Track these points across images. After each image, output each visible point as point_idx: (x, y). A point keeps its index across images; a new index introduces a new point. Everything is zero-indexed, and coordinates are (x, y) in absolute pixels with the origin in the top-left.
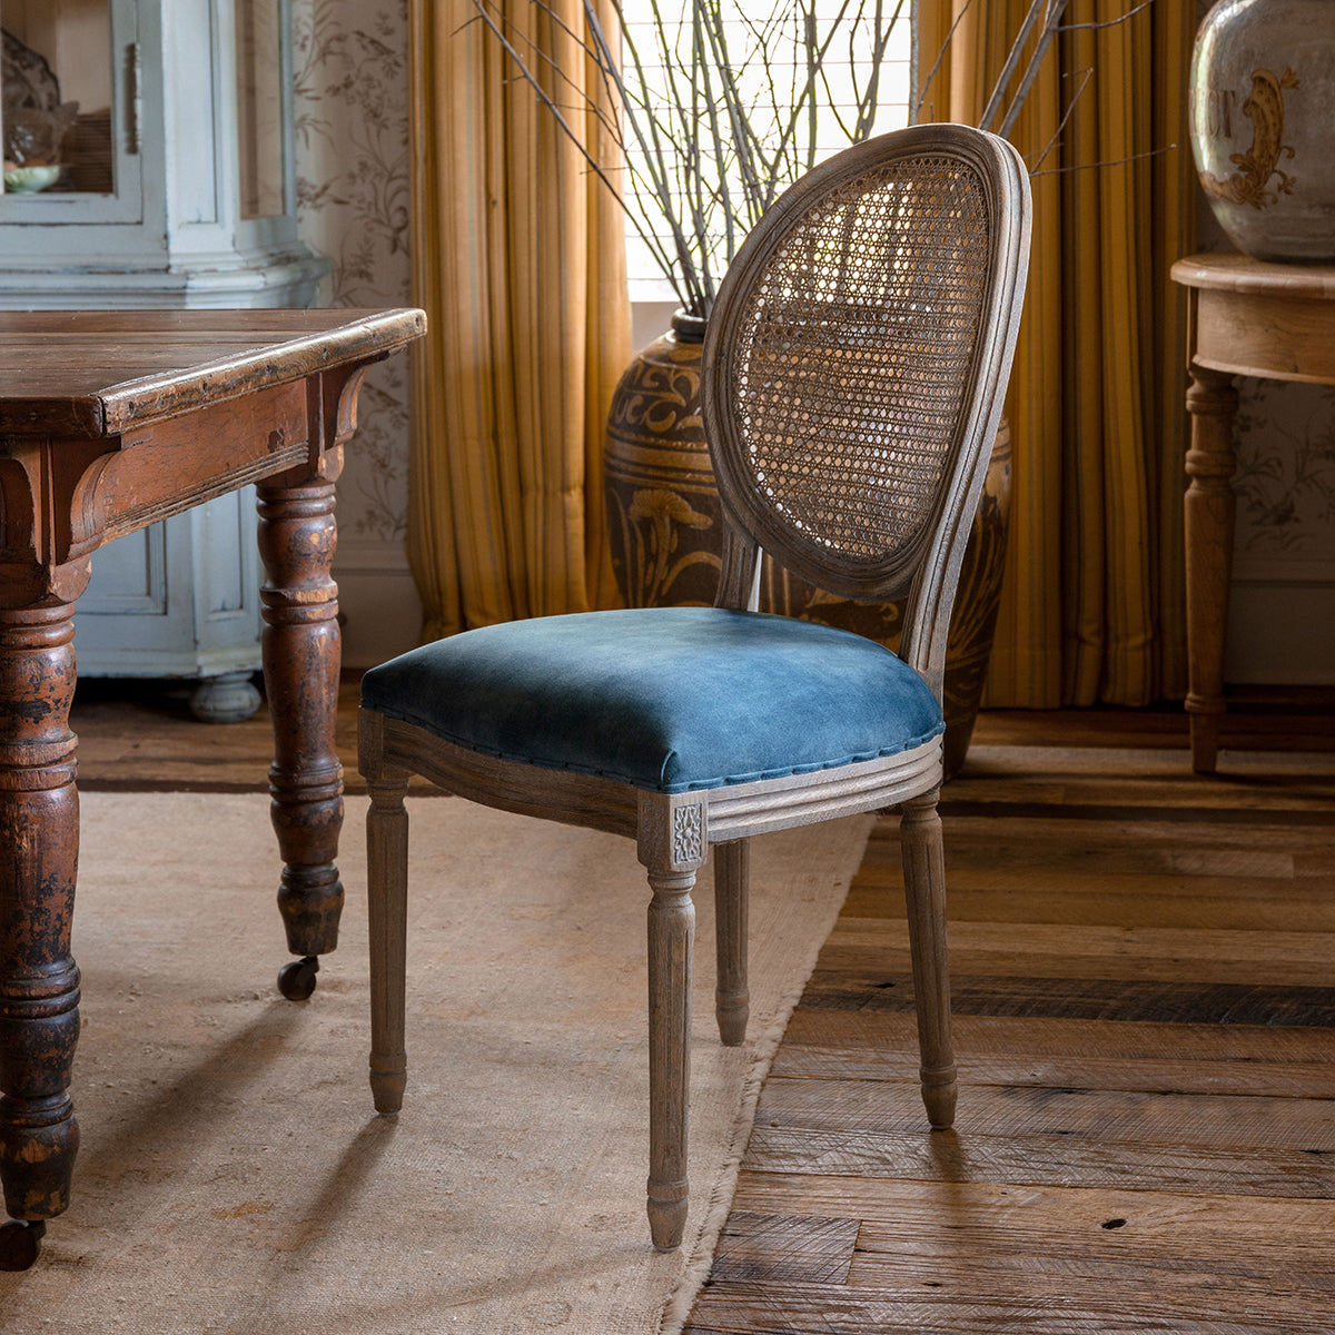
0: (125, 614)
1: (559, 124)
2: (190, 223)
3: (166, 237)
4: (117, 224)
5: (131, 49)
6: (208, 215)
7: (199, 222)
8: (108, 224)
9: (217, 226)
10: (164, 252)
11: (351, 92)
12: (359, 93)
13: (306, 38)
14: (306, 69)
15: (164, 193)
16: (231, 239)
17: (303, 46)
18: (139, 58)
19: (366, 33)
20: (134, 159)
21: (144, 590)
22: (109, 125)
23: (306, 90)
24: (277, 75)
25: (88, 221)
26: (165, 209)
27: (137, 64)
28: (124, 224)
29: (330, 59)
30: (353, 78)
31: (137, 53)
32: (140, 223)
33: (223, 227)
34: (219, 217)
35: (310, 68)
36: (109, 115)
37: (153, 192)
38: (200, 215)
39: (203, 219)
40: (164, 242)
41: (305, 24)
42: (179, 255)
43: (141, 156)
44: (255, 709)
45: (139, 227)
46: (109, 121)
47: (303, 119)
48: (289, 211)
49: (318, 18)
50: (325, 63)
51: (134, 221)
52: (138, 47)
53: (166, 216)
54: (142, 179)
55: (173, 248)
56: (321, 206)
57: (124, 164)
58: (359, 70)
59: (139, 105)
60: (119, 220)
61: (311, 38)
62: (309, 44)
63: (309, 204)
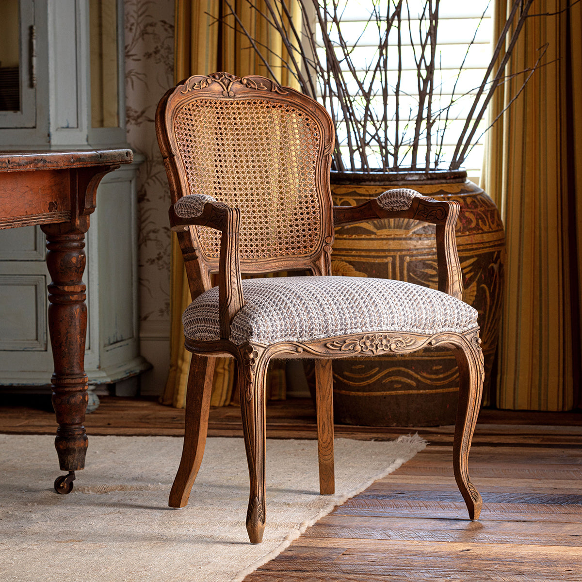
0: (23, 351)
1: (269, 74)
2: (63, 128)
3: (49, 135)
4: (22, 128)
5: (31, 28)
6: (73, 123)
7: (68, 127)
8: (16, 128)
9: (78, 129)
10: (48, 144)
11: (158, 56)
12: (163, 57)
13: (132, 25)
14: (133, 43)
15: (49, 111)
16: (86, 137)
17: (131, 29)
18: (35, 34)
19: (168, 22)
20: (32, 91)
21: (35, 337)
22: (18, 74)
23: (132, 55)
24: (115, 46)
25: (5, 126)
26: (49, 119)
27: (34, 37)
28: (25, 128)
29: (146, 36)
30: (159, 48)
31: (34, 31)
32: (34, 127)
33: (81, 131)
34: (79, 126)
35: (135, 43)
36: (18, 68)
37: (41, 110)
38: (68, 124)
39: (70, 126)
40: (48, 138)
41: (132, 16)
42: (56, 146)
43: (36, 90)
44: (96, 407)
45: (34, 130)
46: (18, 71)
47: (130, 72)
48: (122, 125)
49: (140, 13)
50: (143, 39)
51: (31, 126)
52: (35, 28)
53: (49, 123)
54: (36, 102)
55: (53, 142)
56: (141, 123)
57: (26, 93)
58: (163, 43)
59: (35, 60)
60: (22, 126)
61: (135, 25)
62: (134, 28)
63: (133, 122)
